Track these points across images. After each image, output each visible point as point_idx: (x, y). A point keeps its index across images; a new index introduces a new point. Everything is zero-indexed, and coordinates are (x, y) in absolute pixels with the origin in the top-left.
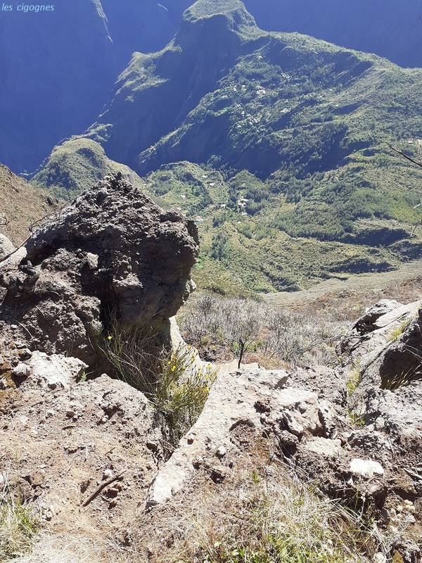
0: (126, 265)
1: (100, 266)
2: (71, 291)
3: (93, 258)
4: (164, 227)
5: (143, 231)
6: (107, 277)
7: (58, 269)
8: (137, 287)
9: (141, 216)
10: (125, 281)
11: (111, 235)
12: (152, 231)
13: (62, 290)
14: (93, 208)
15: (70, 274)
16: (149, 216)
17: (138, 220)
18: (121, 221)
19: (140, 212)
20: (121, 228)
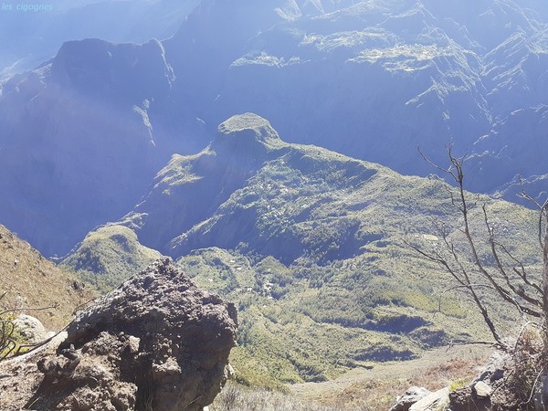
0: (166, 348)
1: (140, 350)
2: (110, 376)
3: (134, 342)
4: (206, 310)
5: (186, 313)
6: (146, 362)
7: (99, 353)
8: (175, 372)
9: (184, 299)
10: (165, 366)
11: (154, 318)
12: (194, 313)
13: (101, 376)
14: (139, 292)
15: (110, 359)
16: (192, 299)
17: (182, 303)
18: (165, 304)
19: (184, 295)
20: (165, 311)
